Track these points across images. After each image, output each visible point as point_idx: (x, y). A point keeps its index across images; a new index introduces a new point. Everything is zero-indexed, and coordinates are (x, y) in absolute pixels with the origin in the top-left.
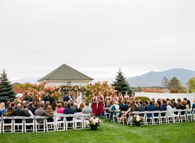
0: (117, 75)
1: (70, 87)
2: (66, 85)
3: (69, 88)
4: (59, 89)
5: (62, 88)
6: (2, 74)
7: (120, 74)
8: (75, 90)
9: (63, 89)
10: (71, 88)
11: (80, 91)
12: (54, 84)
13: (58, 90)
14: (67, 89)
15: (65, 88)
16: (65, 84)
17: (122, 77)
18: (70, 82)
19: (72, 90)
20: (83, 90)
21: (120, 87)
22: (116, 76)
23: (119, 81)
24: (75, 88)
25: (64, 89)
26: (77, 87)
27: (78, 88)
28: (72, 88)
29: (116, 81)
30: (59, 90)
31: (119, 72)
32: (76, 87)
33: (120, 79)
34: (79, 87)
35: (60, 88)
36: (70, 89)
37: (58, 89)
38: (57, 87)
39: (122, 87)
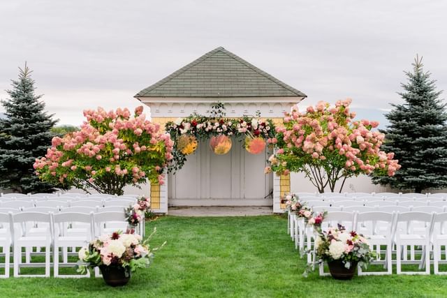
0: (410, 83)
1: (222, 123)
2: (208, 115)
3: (217, 124)
4: (182, 127)
5: (194, 125)
6: (16, 83)
7: (418, 80)
8: (240, 130)
9: (195, 129)
10: (224, 126)
11: (256, 133)
12: (170, 112)
13: (179, 132)
14: (210, 127)
15: (204, 125)
16: (204, 112)
17: (423, 91)
18: (220, 105)
19: (228, 131)
20: (268, 132)
21: (414, 123)
22: (405, 87)
23: (413, 102)
24: (239, 126)
25: (199, 126)
26: (245, 123)
27: (249, 124)
28: (230, 123)
29: (403, 103)
30: (183, 131)
31: (414, 74)
32: (242, 122)
33: (417, 97)
34: (255, 123)
35: (187, 126)
36: (220, 127)
37: (178, 126)
38: (178, 122)
39: (422, 123)
